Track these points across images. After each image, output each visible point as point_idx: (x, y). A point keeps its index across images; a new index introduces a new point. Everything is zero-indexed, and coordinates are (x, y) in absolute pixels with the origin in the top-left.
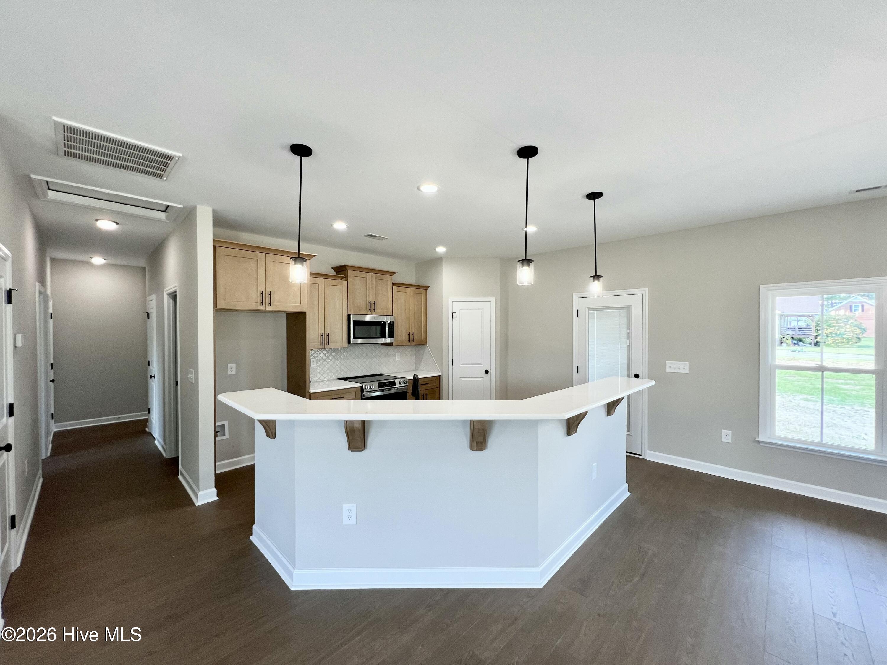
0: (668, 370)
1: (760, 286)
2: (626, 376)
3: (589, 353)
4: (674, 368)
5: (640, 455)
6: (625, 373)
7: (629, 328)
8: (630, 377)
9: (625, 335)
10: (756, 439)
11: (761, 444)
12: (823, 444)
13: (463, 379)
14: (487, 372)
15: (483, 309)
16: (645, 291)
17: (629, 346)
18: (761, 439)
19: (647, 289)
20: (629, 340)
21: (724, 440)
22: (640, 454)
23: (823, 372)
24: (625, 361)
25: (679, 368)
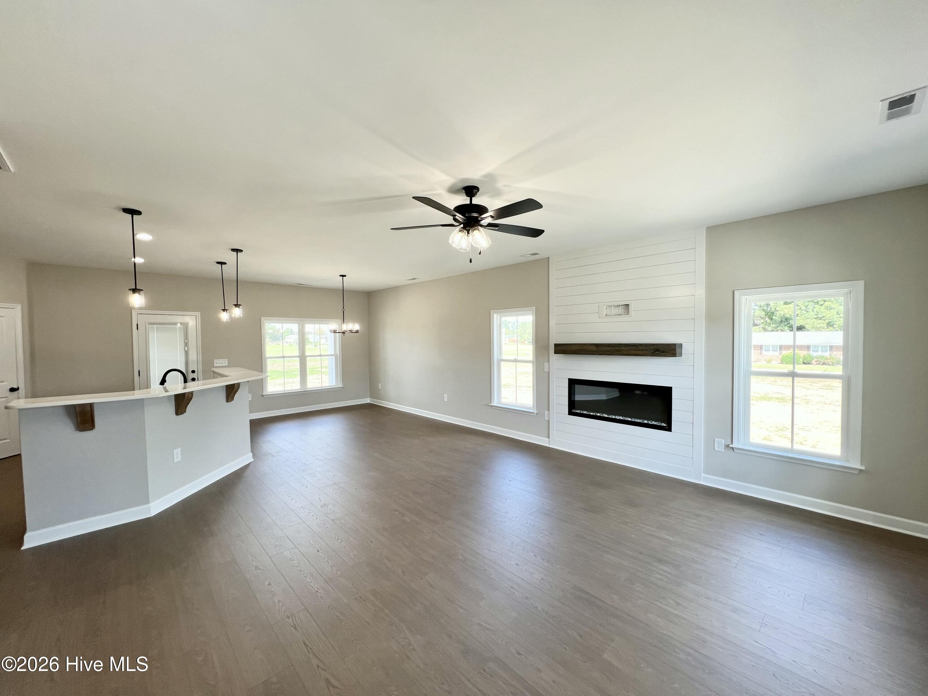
0: (216, 365)
3: (150, 359)
4: (219, 363)
7: (186, 339)
9: (183, 344)
11: (264, 397)
14: (13, 390)
15: (3, 317)
16: (198, 314)
17: (187, 351)
18: (264, 394)
20: (186, 347)
23: (284, 358)
24: (184, 363)
25: (222, 363)
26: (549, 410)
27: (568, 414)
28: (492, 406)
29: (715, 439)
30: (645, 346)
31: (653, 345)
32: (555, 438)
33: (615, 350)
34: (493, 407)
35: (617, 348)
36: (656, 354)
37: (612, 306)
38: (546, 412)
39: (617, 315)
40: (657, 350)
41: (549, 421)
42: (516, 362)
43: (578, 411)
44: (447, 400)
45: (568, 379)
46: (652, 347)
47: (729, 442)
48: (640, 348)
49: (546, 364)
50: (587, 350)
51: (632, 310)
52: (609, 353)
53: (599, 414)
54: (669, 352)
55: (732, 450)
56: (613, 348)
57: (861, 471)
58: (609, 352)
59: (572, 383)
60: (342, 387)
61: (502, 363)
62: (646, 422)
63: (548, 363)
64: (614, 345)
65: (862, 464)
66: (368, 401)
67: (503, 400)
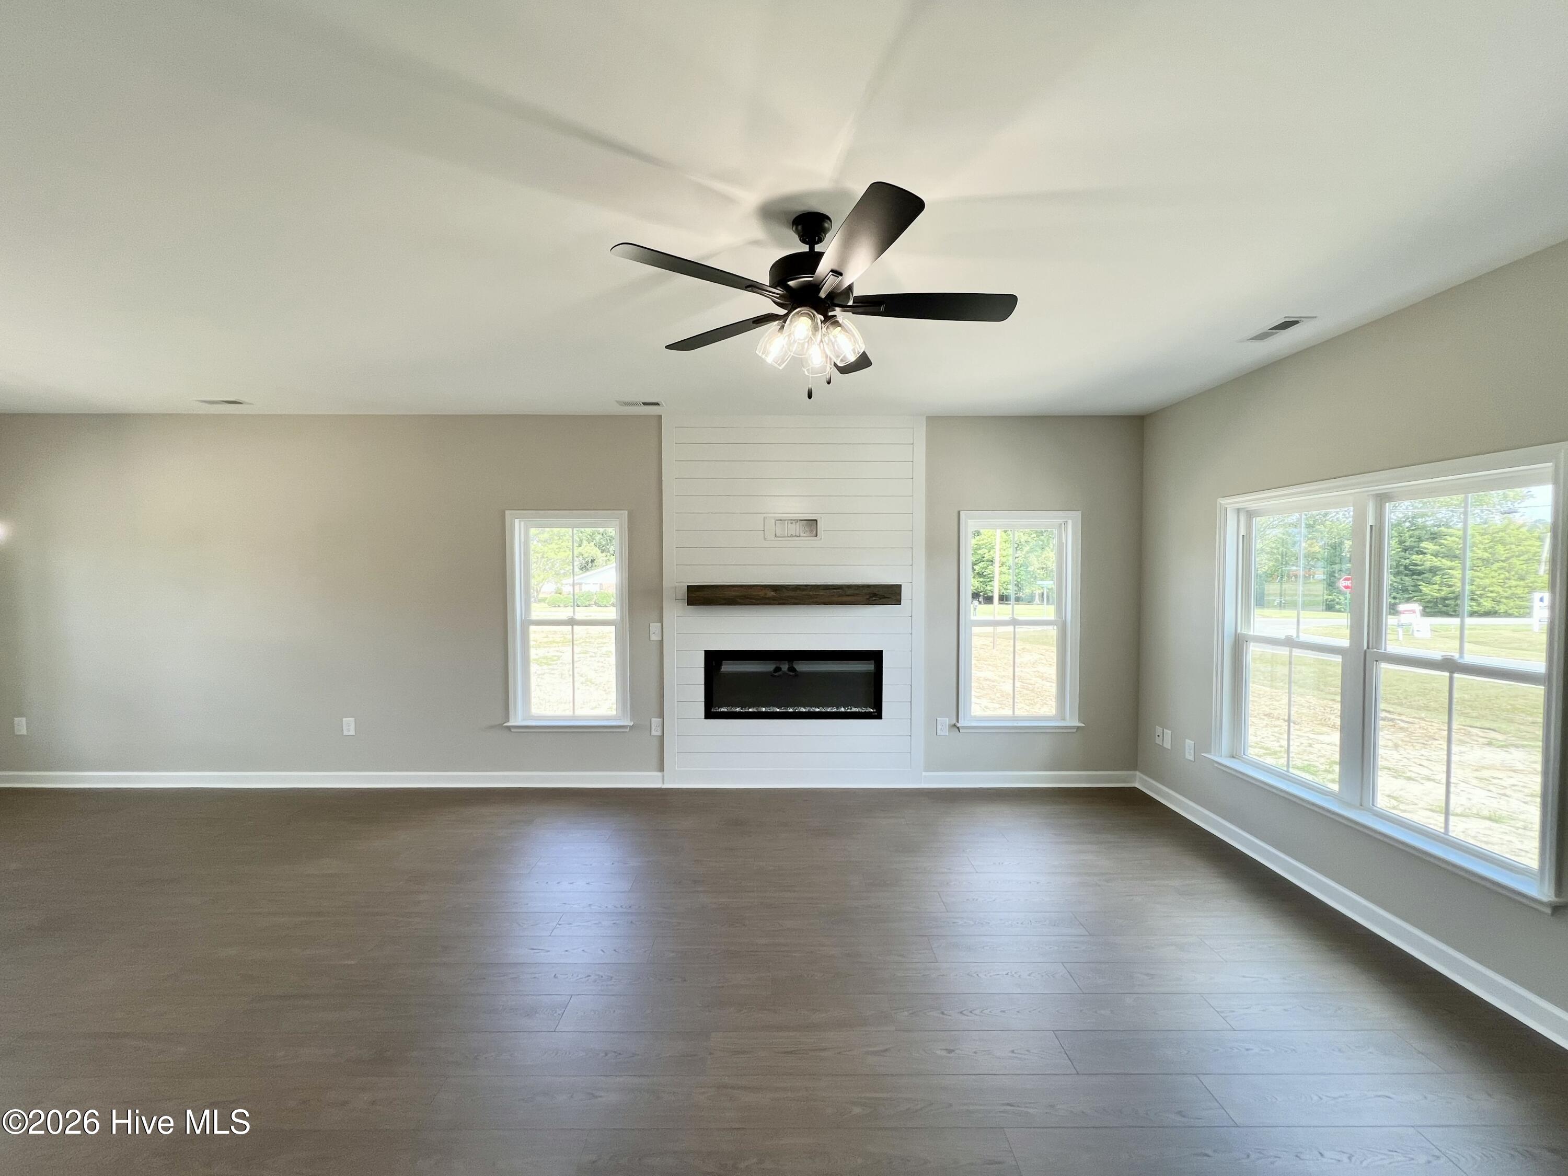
26: (661, 715)
27: (704, 717)
28: (509, 728)
29: (938, 719)
30: (857, 588)
31: (869, 586)
32: (676, 769)
33: (807, 595)
34: (513, 730)
35: (811, 593)
36: (873, 600)
37: (785, 520)
38: (655, 721)
39: (792, 536)
40: (875, 595)
41: (662, 737)
42: (572, 626)
43: (724, 709)
44: (352, 732)
45: (703, 652)
46: (866, 591)
47: (954, 721)
48: (849, 592)
49: (655, 627)
50: (756, 597)
51: (823, 530)
52: (796, 601)
53: (764, 710)
54: (892, 597)
55: (957, 730)
56: (804, 593)
57: (1078, 728)
58: (796, 599)
59: (714, 659)
61: (532, 628)
62: (843, 710)
63: (659, 624)
64: (805, 588)
65: (1080, 721)
67: (536, 710)
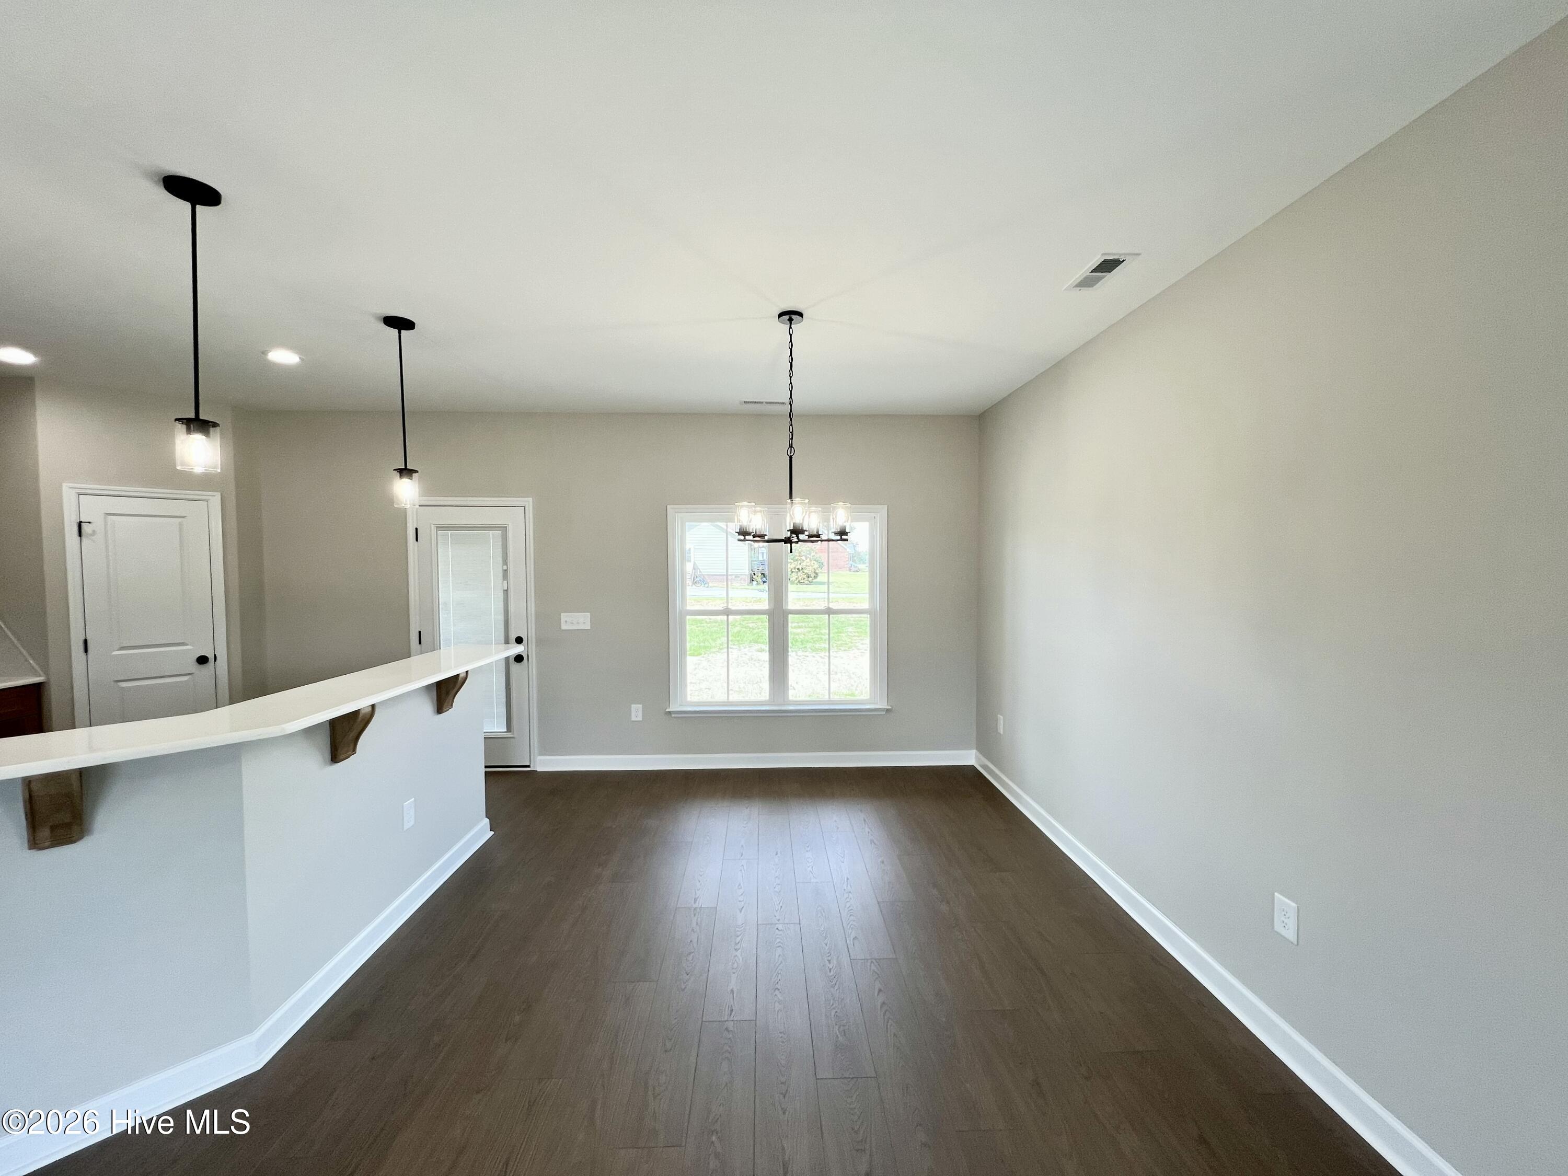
0: (564, 627)
1: (668, 506)
2: (503, 642)
3: (440, 606)
4: (571, 623)
5: (529, 766)
6: (502, 638)
7: (505, 561)
8: (508, 644)
9: (501, 575)
10: (667, 710)
11: (673, 716)
12: (729, 702)
13: (124, 685)
14: (202, 660)
15: (184, 517)
16: (529, 502)
17: (506, 591)
18: (673, 708)
19: (530, 499)
20: (506, 582)
21: (634, 719)
22: (528, 764)
23: (728, 615)
24: (501, 618)
25: (578, 623)
60: (888, 710)
66: (968, 757)
